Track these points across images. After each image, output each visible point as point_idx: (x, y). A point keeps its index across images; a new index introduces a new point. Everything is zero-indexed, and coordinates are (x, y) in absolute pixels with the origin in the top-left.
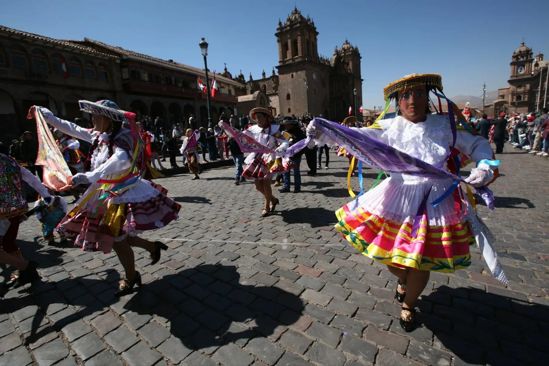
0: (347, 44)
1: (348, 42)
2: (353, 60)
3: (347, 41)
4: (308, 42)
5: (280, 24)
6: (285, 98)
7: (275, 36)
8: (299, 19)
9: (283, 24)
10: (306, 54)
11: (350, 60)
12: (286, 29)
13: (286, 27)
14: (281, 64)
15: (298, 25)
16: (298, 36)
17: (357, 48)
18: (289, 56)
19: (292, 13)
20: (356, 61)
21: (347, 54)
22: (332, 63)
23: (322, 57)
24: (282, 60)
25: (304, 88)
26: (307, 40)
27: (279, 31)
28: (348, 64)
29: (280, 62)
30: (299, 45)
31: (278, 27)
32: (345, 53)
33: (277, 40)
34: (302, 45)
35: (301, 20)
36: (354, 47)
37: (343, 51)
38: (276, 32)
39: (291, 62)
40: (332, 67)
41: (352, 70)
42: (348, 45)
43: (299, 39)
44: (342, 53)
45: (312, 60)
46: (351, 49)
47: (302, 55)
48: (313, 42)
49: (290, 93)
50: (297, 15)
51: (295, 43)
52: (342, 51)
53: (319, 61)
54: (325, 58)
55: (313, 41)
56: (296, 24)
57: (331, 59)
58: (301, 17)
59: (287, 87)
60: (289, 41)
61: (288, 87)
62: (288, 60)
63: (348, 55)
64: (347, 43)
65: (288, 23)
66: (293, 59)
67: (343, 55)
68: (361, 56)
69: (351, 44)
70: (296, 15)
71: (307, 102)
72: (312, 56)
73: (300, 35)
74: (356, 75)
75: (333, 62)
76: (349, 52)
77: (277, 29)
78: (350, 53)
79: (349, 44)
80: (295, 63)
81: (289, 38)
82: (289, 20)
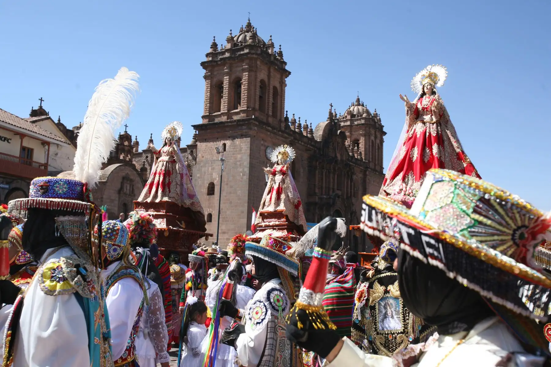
0: (359, 105)
1: (361, 103)
2: (367, 135)
3: (358, 100)
4: (263, 86)
5: (214, 46)
6: (205, 191)
7: (201, 67)
8: (251, 41)
9: (219, 48)
10: (257, 106)
11: (361, 135)
12: (224, 56)
13: (223, 53)
14: (206, 121)
15: (246, 51)
16: (244, 70)
17: (376, 115)
18: (224, 108)
19: (242, 31)
20: (373, 138)
21: (356, 123)
22: (318, 135)
23: (295, 120)
24: (208, 114)
25: (243, 175)
26: (262, 81)
27: (210, 59)
28: (356, 142)
29: (203, 117)
30: (244, 87)
31: (210, 50)
32: (351, 120)
33: (204, 75)
34: (249, 89)
36: (372, 112)
37: (349, 117)
38: (205, 59)
39: (224, 119)
40: (316, 141)
41: (363, 153)
42: (360, 107)
43: (245, 77)
44: (346, 121)
45: (271, 120)
46: (364, 115)
47: (248, 107)
48: (275, 88)
49: (215, 182)
50: (249, 35)
51: (236, 84)
52: (346, 117)
53: (287, 127)
54: (303, 123)
55: (278, 86)
56: (242, 49)
57: (316, 127)
58: (254, 36)
59: (210, 168)
60: (226, 80)
61: (213, 169)
62: (219, 116)
63: (358, 125)
64: (358, 103)
65: (229, 46)
66: (229, 115)
67: (348, 123)
68: (385, 130)
69: (365, 105)
70: (246, 34)
71: (246, 205)
72: (270, 113)
73: (250, 70)
74: (372, 165)
75: (321, 133)
76: (360, 119)
77: (207, 55)
78: (363, 121)
79: (363, 105)
80: (230, 122)
81: (227, 74)
82: (230, 40)
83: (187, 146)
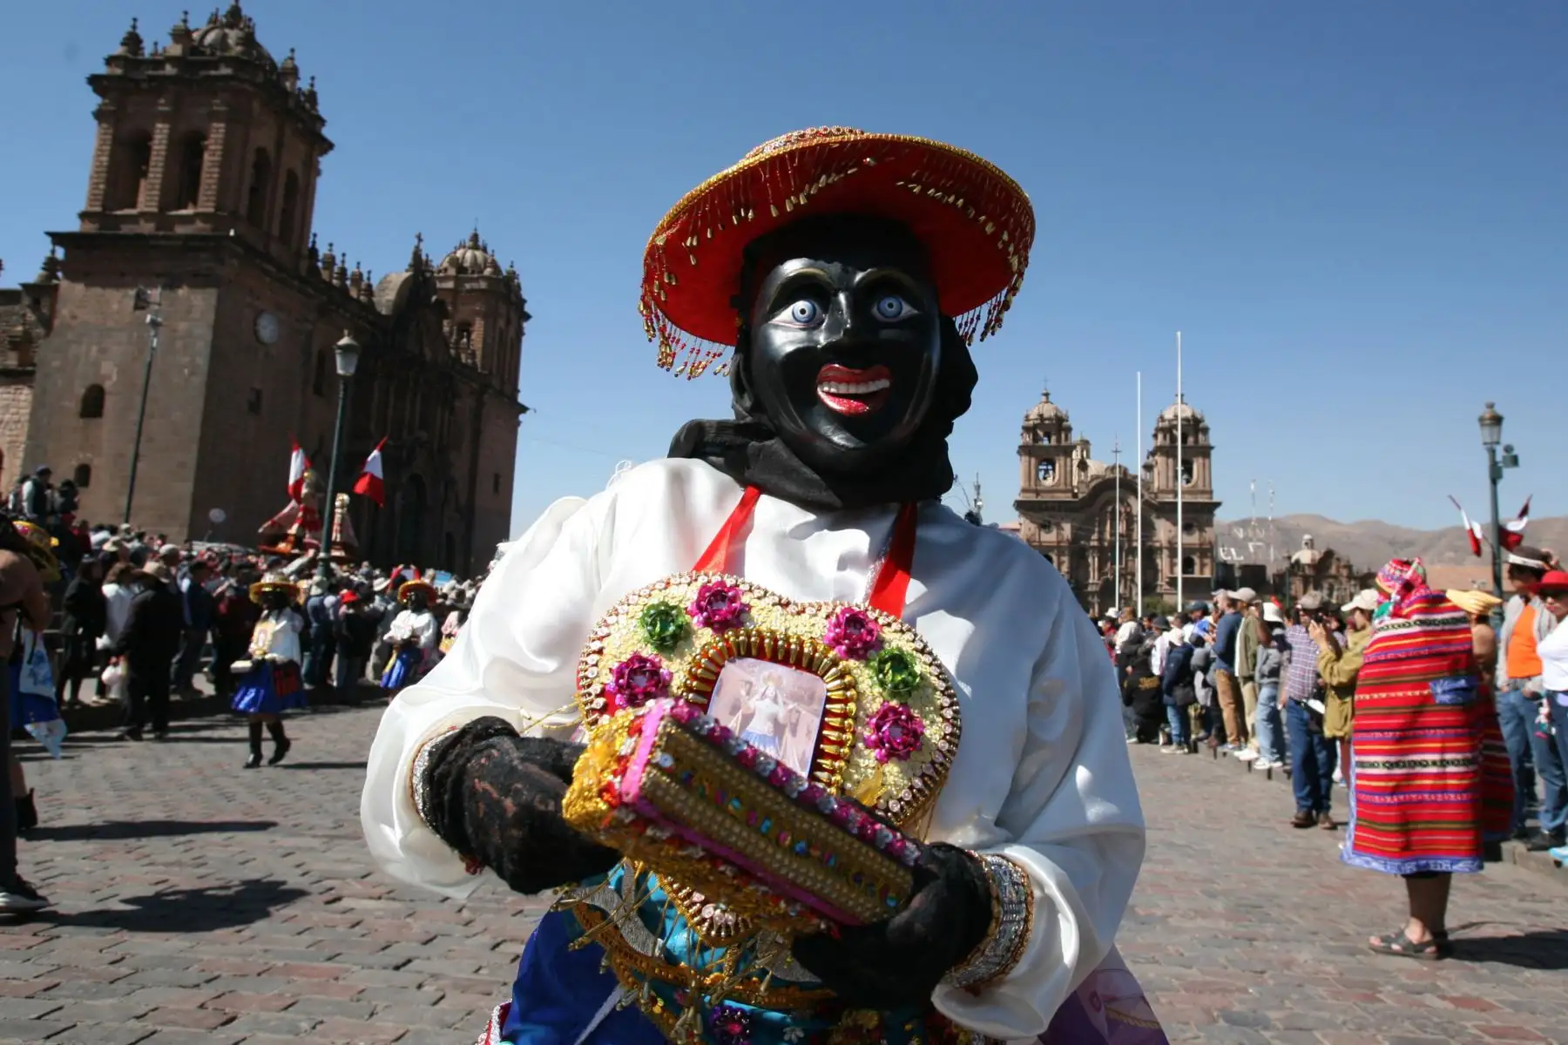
0: (475, 247)
1: (480, 243)
2: (490, 317)
3: (475, 237)
4: (262, 164)
5: (133, 41)
6: (73, 405)
7: (89, 89)
8: (239, 48)
9: (148, 50)
10: (243, 211)
11: (478, 313)
12: (160, 73)
13: (157, 63)
14: (91, 228)
15: (225, 71)
16: (213, 116)
17: (512, 276)
18: (147, 198)
19: (214, 22)
20: (501, 323)
21: (468, 286)
22: (385, 300)
23: (333, 258)
24: (98, 209)
25: (192, 374)
26: (261, 152)
27: (119, 71)
28: (465, 328)
29: (84, 216)
30: (210, 159)
31: (119, 50)
32: (456, 279)
33: (94, 107)
34: (224, 165)
35: (243, 53)
36: (505, 268)
37: (452, 272)
38: (103, 70)
39: (147, 228)
40: (379, 314)
41: (479, 354)
42: (479, 254)
43: (217, 133)
44: (446, 279)
45: (274, 249)
46: (488, 271)
47: (217, 208)
48: (291, 175)
49: (107, 385)
50: (233, 35)
51: (188, 150)
52: (446, 270)
53: (314, 270)
54: (351, 269)
55: (299, 170)
56: (215, 66)
57: (381, 283)
58: (249, 40)
59: (94, 349)
60: (161, 134)
61: (103, 351)
62: (133, 219)
63: (472, 291)
64: (475, 242)
65: (176, 50)
66: (161, 218)
67: (450, 285)
68: (527, 308)
69: (489, 251)
70: (227, 31)
71: (194, 448)
72: (276, 231)
73: (231, 119)
74: (495, 382)
75: (391, 296)
76: (477, 280)
77: (110, 61)
78: (483, 285)
79: (485, 250)
80: (163, 237)
81: (164, 118)
82: (182, 35)
83: (25, 286)
